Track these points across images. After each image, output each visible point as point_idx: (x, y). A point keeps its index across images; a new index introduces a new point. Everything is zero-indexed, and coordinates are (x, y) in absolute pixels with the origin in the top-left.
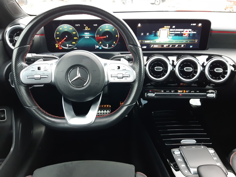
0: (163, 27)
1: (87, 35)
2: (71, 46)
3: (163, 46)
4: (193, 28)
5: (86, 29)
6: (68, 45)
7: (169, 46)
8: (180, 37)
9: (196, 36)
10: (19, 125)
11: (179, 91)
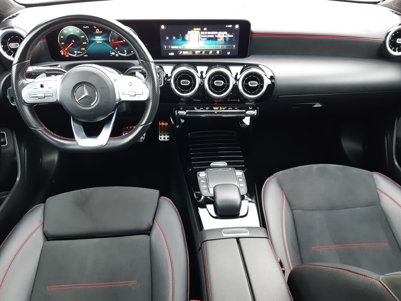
0: (192, 29)
1: (99, 40)
2: (81, 53)
3: (194, 53)
4: (230, 31)
5: (97, 32)
6: (76, 52)
7: (201, 52)
8: (214, 42)
9: (234, 40)
10: (23, 151)
11: (215, 108)
